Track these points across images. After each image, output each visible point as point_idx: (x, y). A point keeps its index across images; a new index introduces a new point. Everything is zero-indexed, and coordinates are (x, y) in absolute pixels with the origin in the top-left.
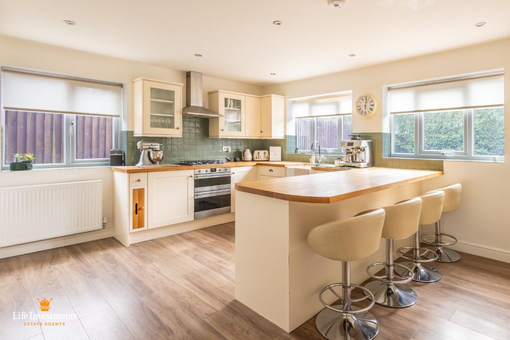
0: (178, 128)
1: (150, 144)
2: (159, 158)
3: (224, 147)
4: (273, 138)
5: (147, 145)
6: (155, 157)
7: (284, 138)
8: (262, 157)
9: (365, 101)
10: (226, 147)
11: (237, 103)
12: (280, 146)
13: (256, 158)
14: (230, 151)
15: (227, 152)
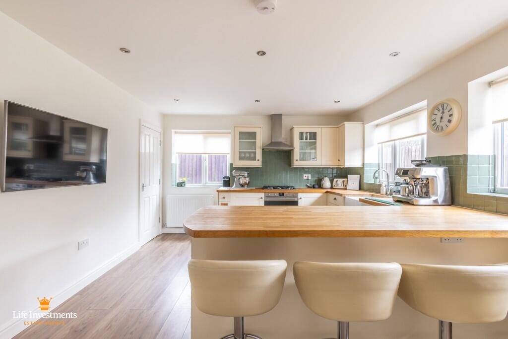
0: (258, 160)
1: (240, 172)
2: (246, 182)
3: (304, 175)
4: (346, 166)
5: (238, 173)
6: (243, 182)
7: (362, 166)
8: (340, 185)
9: (441, 111)
10: (306, 175)
11: (313, 136)
12: (357, 174)
13: (335, 186)
14: (310, 178)
15: (308, 179)
